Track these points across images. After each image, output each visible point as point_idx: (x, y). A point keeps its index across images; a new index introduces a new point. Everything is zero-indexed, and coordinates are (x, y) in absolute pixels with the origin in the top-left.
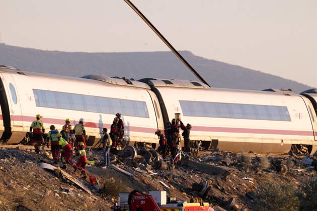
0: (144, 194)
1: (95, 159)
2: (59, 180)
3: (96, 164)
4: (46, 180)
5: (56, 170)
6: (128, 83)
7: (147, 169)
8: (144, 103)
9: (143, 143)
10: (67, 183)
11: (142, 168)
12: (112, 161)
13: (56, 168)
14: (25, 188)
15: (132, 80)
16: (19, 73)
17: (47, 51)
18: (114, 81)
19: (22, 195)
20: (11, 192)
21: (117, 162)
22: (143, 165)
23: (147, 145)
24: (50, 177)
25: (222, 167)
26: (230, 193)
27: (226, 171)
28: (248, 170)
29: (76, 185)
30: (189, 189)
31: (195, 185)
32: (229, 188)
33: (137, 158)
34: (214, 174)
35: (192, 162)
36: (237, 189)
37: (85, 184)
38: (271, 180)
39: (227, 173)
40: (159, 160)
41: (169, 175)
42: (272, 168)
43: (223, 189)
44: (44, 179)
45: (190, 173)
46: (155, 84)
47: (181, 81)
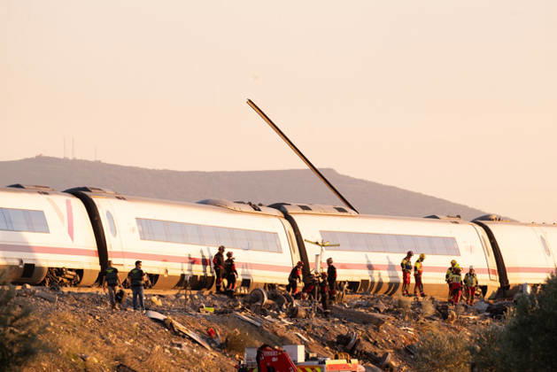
0: (276, 350)
1: (214, 306)
2: (169, 332)
3: (215, 312)
4: (153, 332)
5: (165, 319)
6: (255, 210)
7: (280, 317)
10: (180, 336)
11: (274, 316)
12: (236, 308)
13: (166, 317)
14: (126, 342)
15: (260, 205)
16: (118, 198)
17: (154, 170)
18: (238, 207)
19: (124, 352)
20: (109, 348)
21: (243, 309)
22: (275, 312)
23: (280, 288)
24: (158, 328)
25: (375, 314)
26: (384, 346)
27: (379, 319)
28: (407, 318)
29: (190, 338)
30: (333, 342)
31: (340, 337)
32: (383, 341)
33: (267, 304)
34: (364, 323)
35: (337, 308)
36: (394, 342)
37: (203, 338)
38: (436, 330)
39: (380, 322)
40: (294, 306)
41: (308, 324)
42: (437, 315)
43: (376, 342)
44: (151, 331)
45: (334, 322)
46: (290, 210)
47: (322, 206)
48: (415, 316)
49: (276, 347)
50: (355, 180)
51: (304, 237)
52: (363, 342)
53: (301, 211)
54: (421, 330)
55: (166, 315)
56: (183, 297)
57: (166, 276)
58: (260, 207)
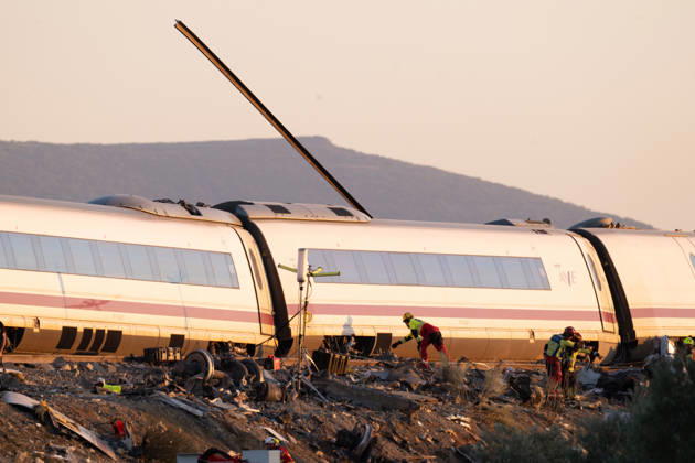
0: (229, 458)
2: (43, 429)
3: (124, 392)
4: (15, 429)
5: (36, 406)
6: (192, 213)
7: (236, 400)
8: (228, 255)
9: (227, 343)
10: (62, 435)
11: (229, 400)
12: (160, 386)
13: (38, 403)
15: (201, 205)
18: (161, 209)
21: (171, 387)
22: (229, 392)
23: (236, 348)
24: (24, 422)
25: (401, 393)
26: (419, 449)
27: (410, 402)
28: (458, 400)
29: (81, 439)
30: (329, 443)
31: (342, 434)
32: (418, 440)
33: (214, 378)
34: (384, 409)
35: (337, 385)
36: (435, 441)
37: (102, 438)
38: (510, 421)
39: (412, 407)
40: (262, 380)
41: (285, 413)
42: (511, 394)
43: (405, 442)
44: (11, 427)
45: (331, 408)
46: (252, 214)
47: (309, 206)
48: (472, 396)
49: (232, 454)
50: (363, 157)
51: (277, 259)
52: (382, 442)
53: (271, 214)
54: (483, 421)
55: (38, 398)
56: (68, 367)
57: (36, 330)
58: (200, 209)
